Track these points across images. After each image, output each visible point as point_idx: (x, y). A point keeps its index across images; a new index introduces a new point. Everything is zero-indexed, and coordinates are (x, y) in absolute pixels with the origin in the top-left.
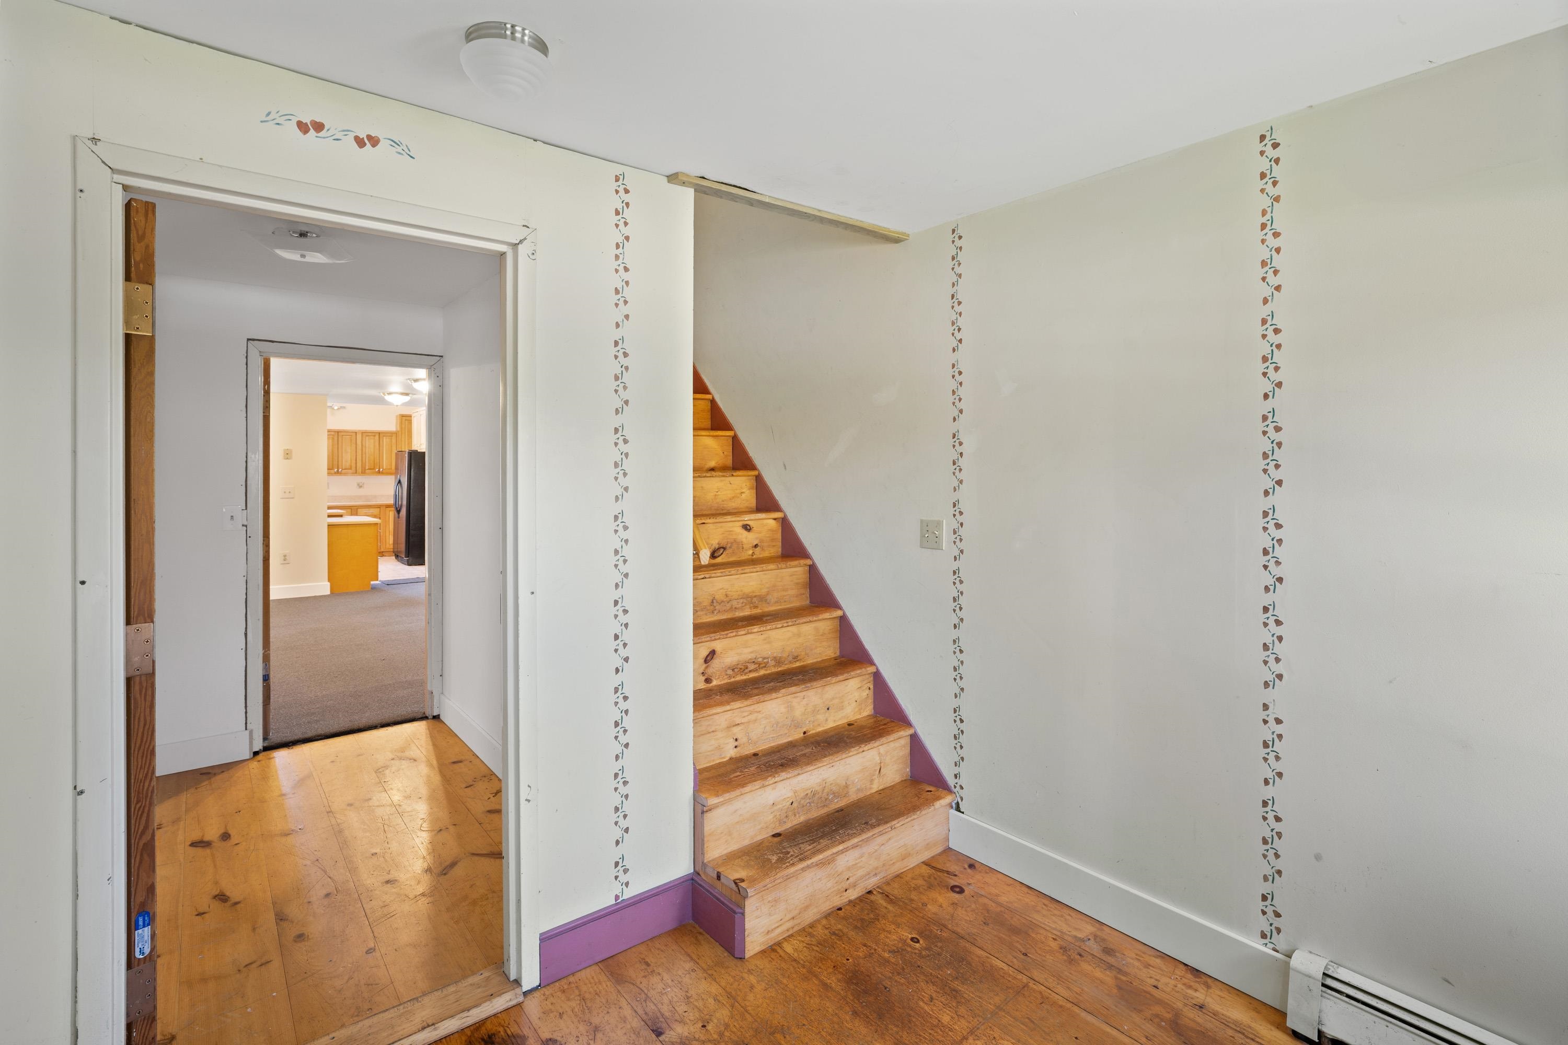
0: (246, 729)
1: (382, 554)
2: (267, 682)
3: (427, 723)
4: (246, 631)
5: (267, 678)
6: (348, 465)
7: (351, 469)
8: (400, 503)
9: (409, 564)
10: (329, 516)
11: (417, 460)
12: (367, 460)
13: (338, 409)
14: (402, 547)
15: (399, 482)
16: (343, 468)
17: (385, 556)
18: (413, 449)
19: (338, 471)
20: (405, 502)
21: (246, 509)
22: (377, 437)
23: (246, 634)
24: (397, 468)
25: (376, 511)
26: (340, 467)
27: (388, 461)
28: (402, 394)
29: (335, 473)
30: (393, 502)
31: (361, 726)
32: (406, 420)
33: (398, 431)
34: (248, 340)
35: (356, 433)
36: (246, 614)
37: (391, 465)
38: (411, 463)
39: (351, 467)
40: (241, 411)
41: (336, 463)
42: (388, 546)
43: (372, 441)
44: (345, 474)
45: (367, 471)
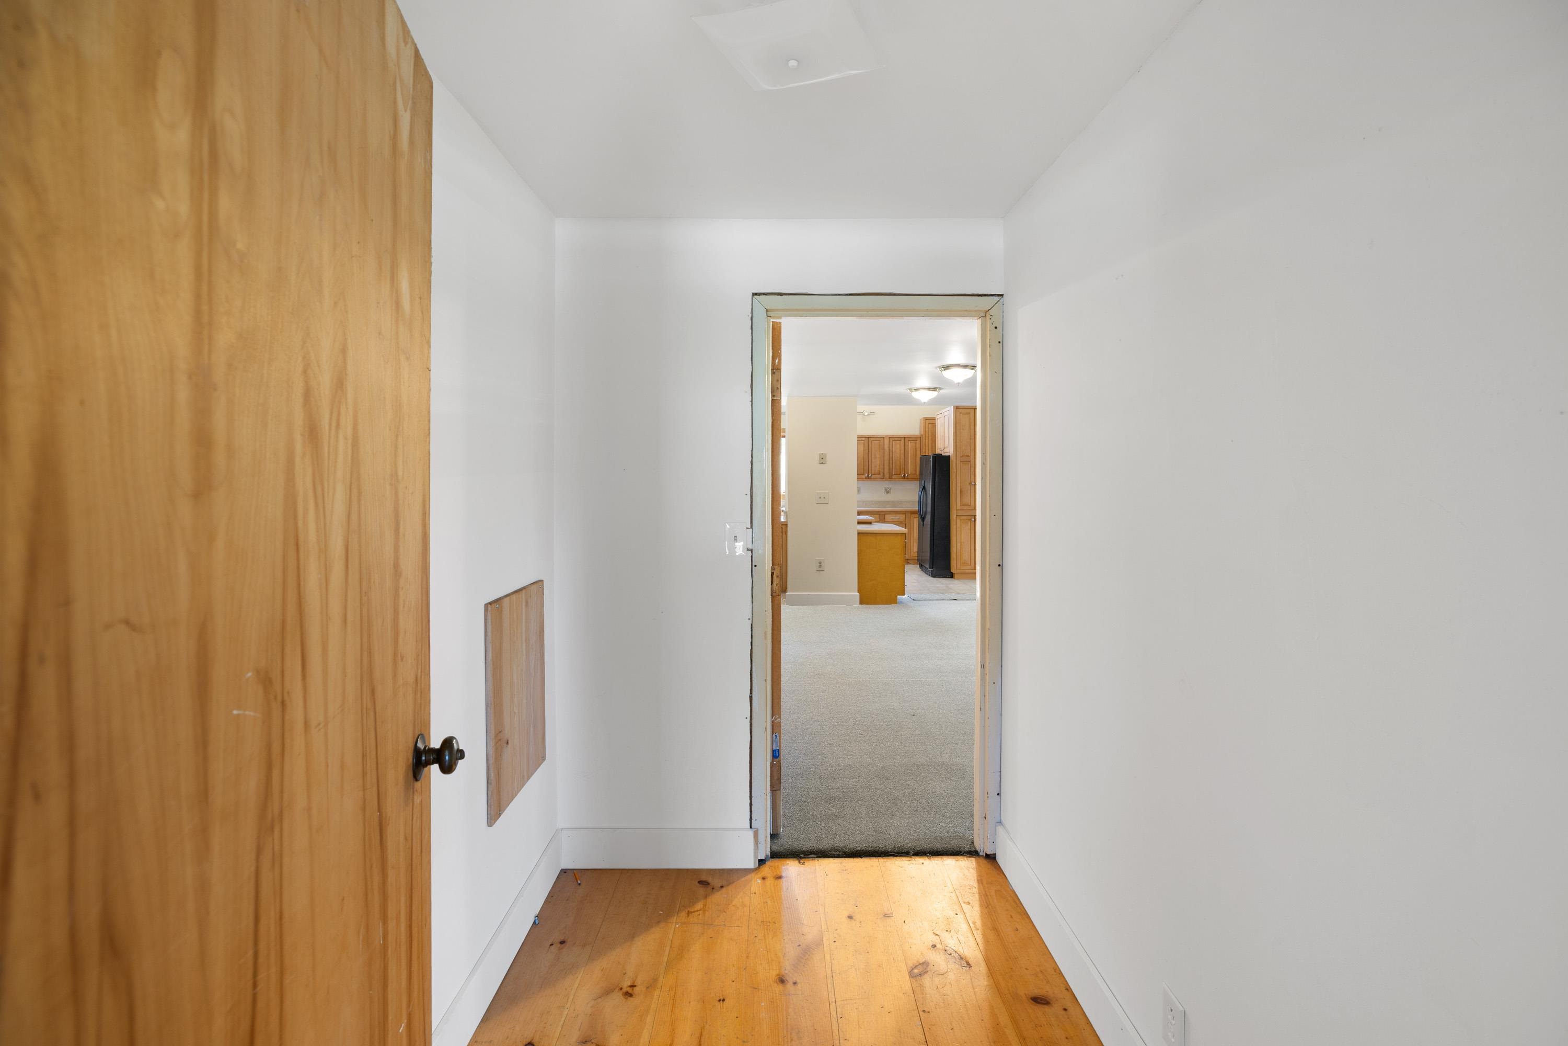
0: (751, 828)
1: (907, 562)
2: (777, 759)
3: (978, 863)
4: (751, 693)
5: (777, 755)
6: (877, 472)
7: (879, 474)
8: (924, 509)
9: (934, 576)
10: (859, 523)
11: (941, 465)
12: (894, 465)
13: (869, 413)
14: (927, 555)
15: (924, 488)
16: (873, 473)
17: (910, 564)
18: (937, 453)
19: (868, 476)
20: (929, 509)
21: (752, 527)
22: (903, 441)
23: (751, 698)
24: (921, 473)
25: (902, 517)
26: (870, 471)
27: (913, 467)
28: (929, 389)
29: (865, 478)
30: (917, 509)
31: (889, 848)
32: (930, 423)
33: (922, 435)
34: (755, 294)
35: (884, 438)
36: (751, 670)
37: (916, 471)
38: (935, 468)
39: (879, 471)
40: (746, 392)
41: (866, 468)
42: (912, 553)
43: (898, 446)
44: (875, 479)
45: (894, 477)
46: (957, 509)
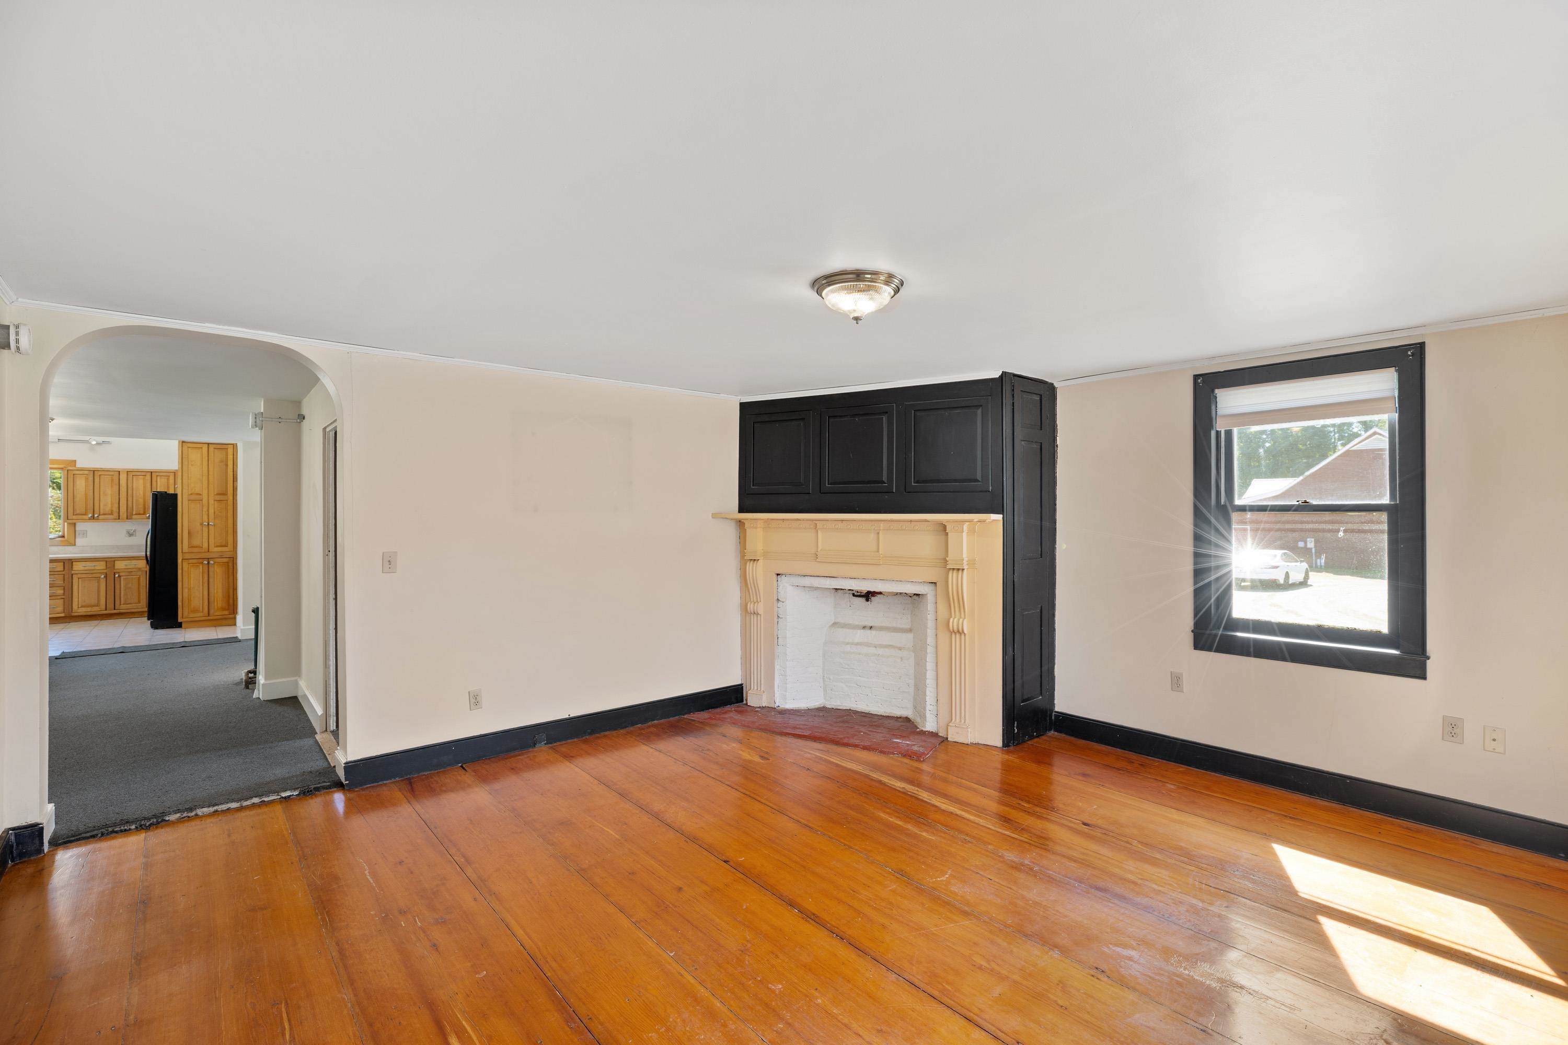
6: (108, 509)
7: (112, 514)
9: (157, 628)
13: (98, 444)
16: (101, 513)
19: (93, 516)
22: (148, 477)
26: (96, 511)
29: (90, 519)
35: (119, 472)
39: (112, 511)
43: (141, 481)
44: (105, 520)
45: (134, 516)
46: (184, 551)
